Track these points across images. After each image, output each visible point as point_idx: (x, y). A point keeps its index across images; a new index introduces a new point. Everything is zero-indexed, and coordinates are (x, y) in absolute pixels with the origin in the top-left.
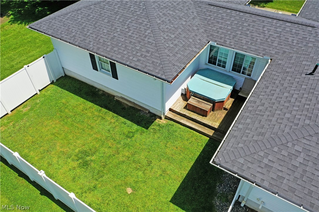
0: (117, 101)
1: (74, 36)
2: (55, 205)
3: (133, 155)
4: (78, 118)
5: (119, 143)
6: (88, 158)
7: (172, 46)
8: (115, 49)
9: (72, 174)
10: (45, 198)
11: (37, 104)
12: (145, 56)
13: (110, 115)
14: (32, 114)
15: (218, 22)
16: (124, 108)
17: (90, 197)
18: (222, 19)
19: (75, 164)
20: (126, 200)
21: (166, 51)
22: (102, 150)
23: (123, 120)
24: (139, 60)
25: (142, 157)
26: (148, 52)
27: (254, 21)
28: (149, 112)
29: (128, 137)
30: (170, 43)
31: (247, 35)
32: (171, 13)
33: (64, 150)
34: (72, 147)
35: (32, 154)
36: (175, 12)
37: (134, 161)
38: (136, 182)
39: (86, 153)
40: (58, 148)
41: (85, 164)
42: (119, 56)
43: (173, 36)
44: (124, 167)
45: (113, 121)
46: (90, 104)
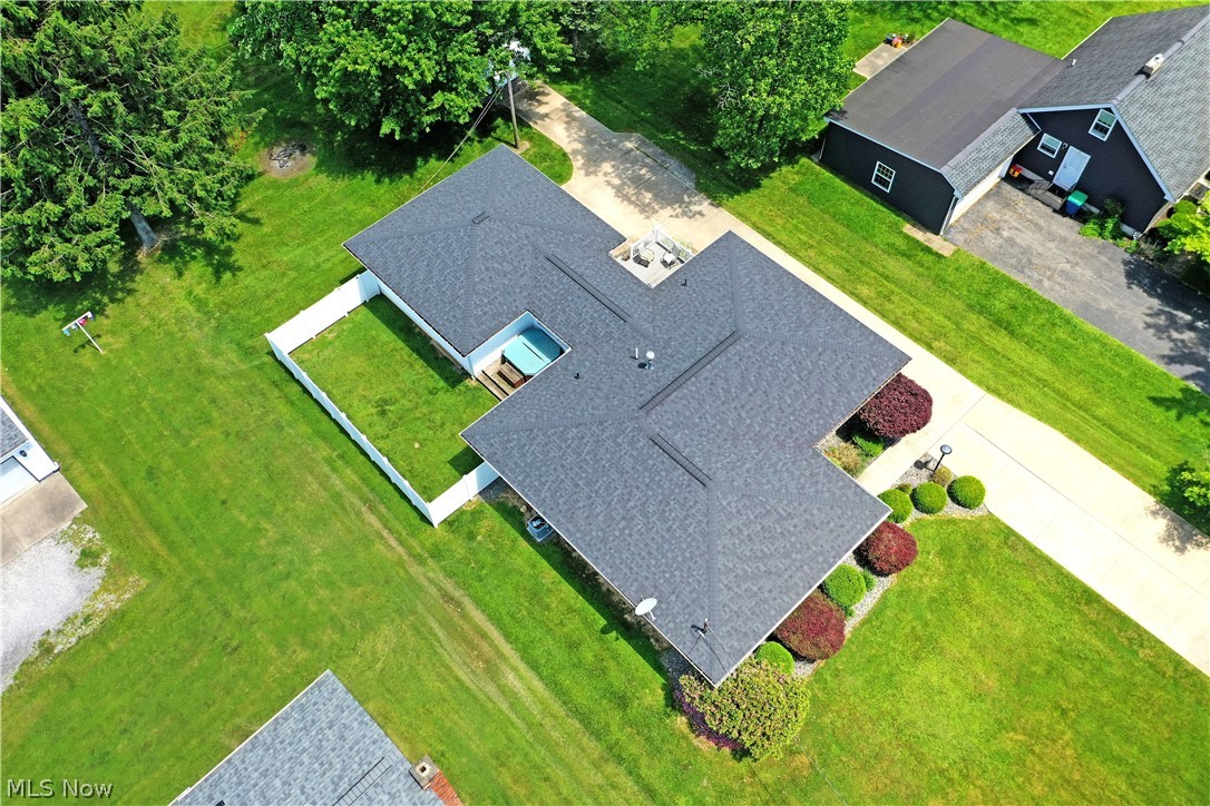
0: (432, 346)
1: (390, 275)
2: (351, 444)
3: (430, 413)
4: (386, 360)
5: (420, 398)
6: (387, 407)
7: (480, 313)
8: (426, 304)
9: (369, 419)
10: (343, 436)
11: (344, 331)
12: (451, 322)
13: (419, 364)
14: (337, 343)
15: (546, 287)
16: (437, 358)
17: (382, 444)
18: (552, 283)
19: (374, 411)
20: (411, 453)
21: (472, 320)
22: (402, 401)
23: (431, 372)
24: (443, 325)
25: (438, 417)
26: (454, 316)
27: (579, 297)
28: (463, 368)
29: (431, 393)
30: (479, 310)
31: (564, 312)
32: (496, 265)
33: (366, 394)
34: (374, 393)
35: (335, 391)
36: (501, 265)
37: (429, 420)
38: (426, 440)
39: (385, 402)
40: (360, 391)
41: (383, 413)
42: (428, 315)
43: (486, 301)
44: (418, 423)
45: (421, 371)
46: (401, 344)
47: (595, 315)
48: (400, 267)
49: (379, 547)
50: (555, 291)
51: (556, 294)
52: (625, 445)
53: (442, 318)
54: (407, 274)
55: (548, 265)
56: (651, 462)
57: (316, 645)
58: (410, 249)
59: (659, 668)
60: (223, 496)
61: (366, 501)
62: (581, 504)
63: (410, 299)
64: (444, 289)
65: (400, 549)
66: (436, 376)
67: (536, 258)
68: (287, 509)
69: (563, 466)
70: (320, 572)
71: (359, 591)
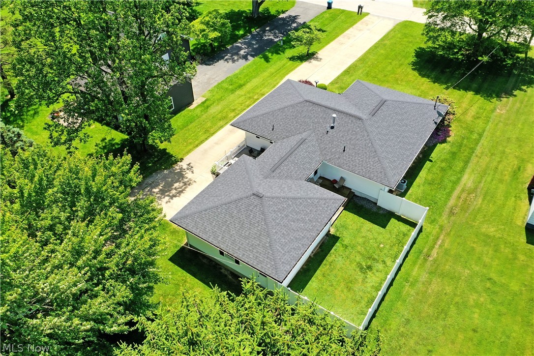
1: (303, 245)
5: (352, 252)
6: (365, 267)
9: (377, 274)
12: (328, 206)
13: (329, 258)
15: (291, 172)
18: (288, 169)
19: (370, 273)
20: (387, 247)
22: (358, 260)
24: (330, 210)
25: (361, 240)
26: (325, 204)
27: (295, 158)
29: (346, 248)
34: (358, 277)
37: (364, 244)
38: (376, 243)
41: (369, 268)
44: (368, 249)
47: (304, 151)
48: (296, 238)
49: (446, 245)
50: (292, 168)
51: (294, 168)
52: (378, 124)
53: (326, 211)
54: (301, 234)
55: (278, 171)
56: (382, 117)
57: (513, 253)
58: (283, 234)
59: (435, 146)
60: (471, 333)
61: (425, 260)
62: (407, 141)
63: (317, 230)
64: (308, 211)
65: (442, 237)
66: (334, 248)
67: (274, 176)
68: (455, 295)
69: (394, 146)
70: (477, 265)
71: (475, 246)
